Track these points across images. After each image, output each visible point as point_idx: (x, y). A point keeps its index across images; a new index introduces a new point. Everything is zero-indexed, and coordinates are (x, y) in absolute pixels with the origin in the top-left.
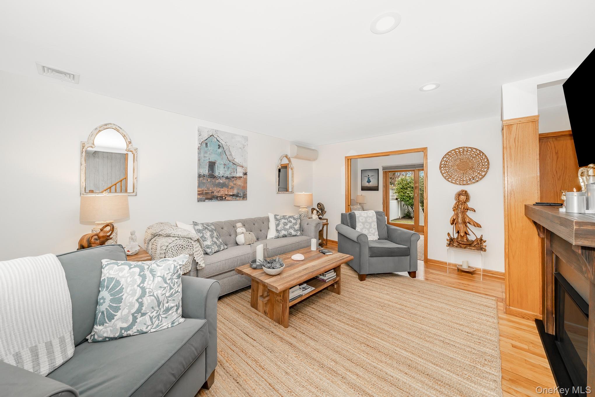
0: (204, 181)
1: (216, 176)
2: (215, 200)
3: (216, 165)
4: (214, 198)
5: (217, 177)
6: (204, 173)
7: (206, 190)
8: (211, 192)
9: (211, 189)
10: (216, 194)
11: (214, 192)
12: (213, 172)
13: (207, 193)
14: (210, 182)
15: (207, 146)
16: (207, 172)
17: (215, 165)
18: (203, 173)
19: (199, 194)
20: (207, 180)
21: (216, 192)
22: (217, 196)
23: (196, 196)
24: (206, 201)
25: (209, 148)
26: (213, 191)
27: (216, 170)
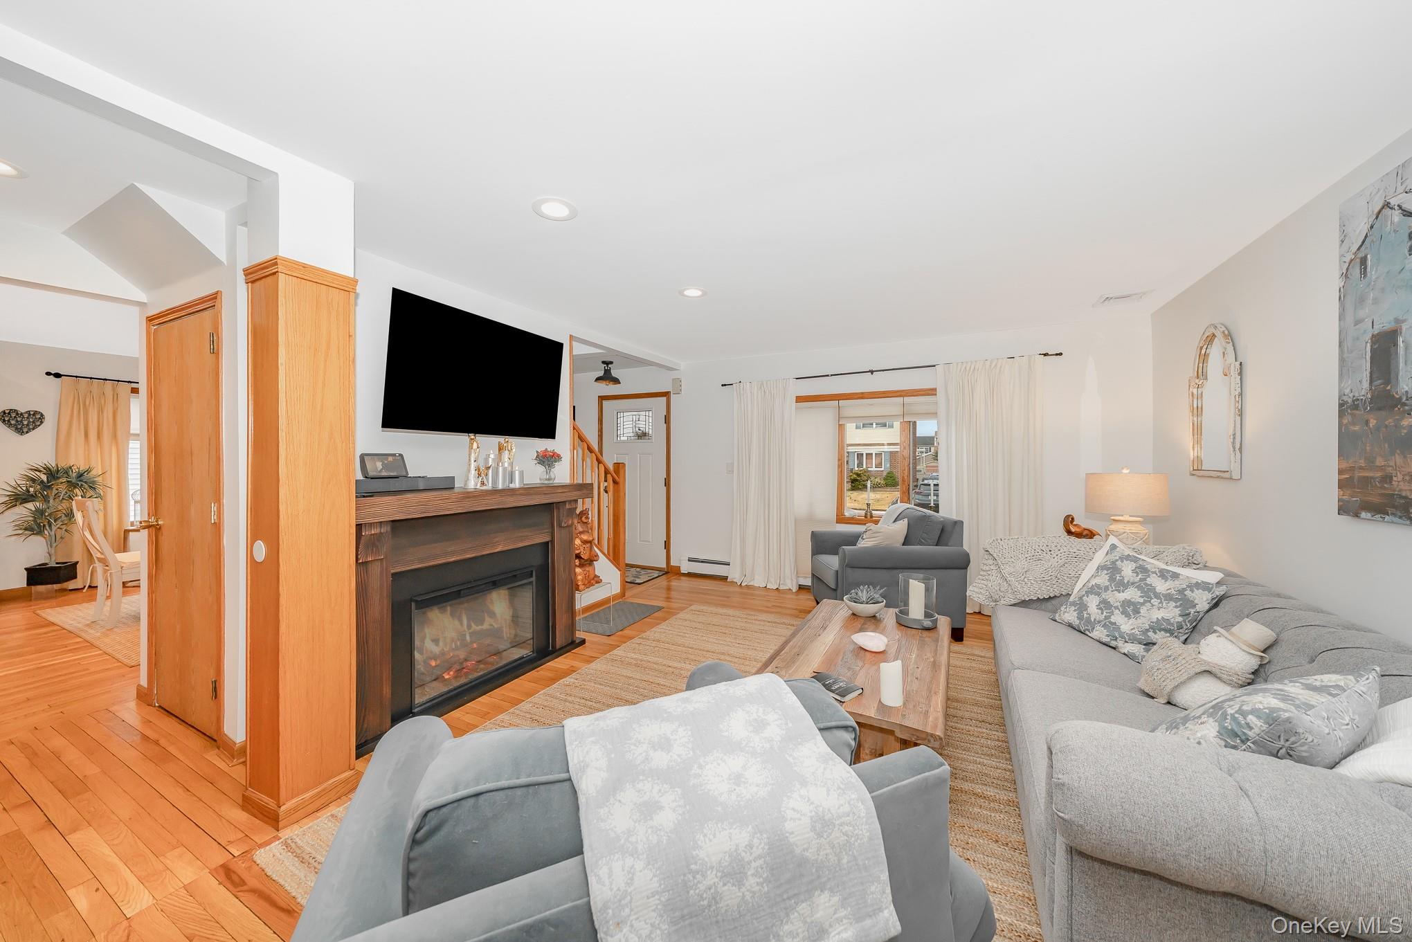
0: (1357, 428)
1: (1400, 398)
2: (1396, 519)
3: (1400, 340)
4: (1394, 506)
5: (1404, 400)
6: (1357, 394)
7: (1361, 468)
8: (1379, 474)
9: (1379, 462)
10: (1403, 486)
11: (1391, 478)
12: (1388, 382)
13: (1366, 481)
14: (1378, 429)
15: (1365, 269)
16: (1366, 385)
17: (1396, 344)
18: (1351, 395)
19: (1342, 485)
20: (1367, 422)
21: (1400, 477)
22: (1406, 498)
23: (1332, 495)
24: (1363, 515)
25: (1372, 273)
26: (1389, 470)
27: (1401, 365)
